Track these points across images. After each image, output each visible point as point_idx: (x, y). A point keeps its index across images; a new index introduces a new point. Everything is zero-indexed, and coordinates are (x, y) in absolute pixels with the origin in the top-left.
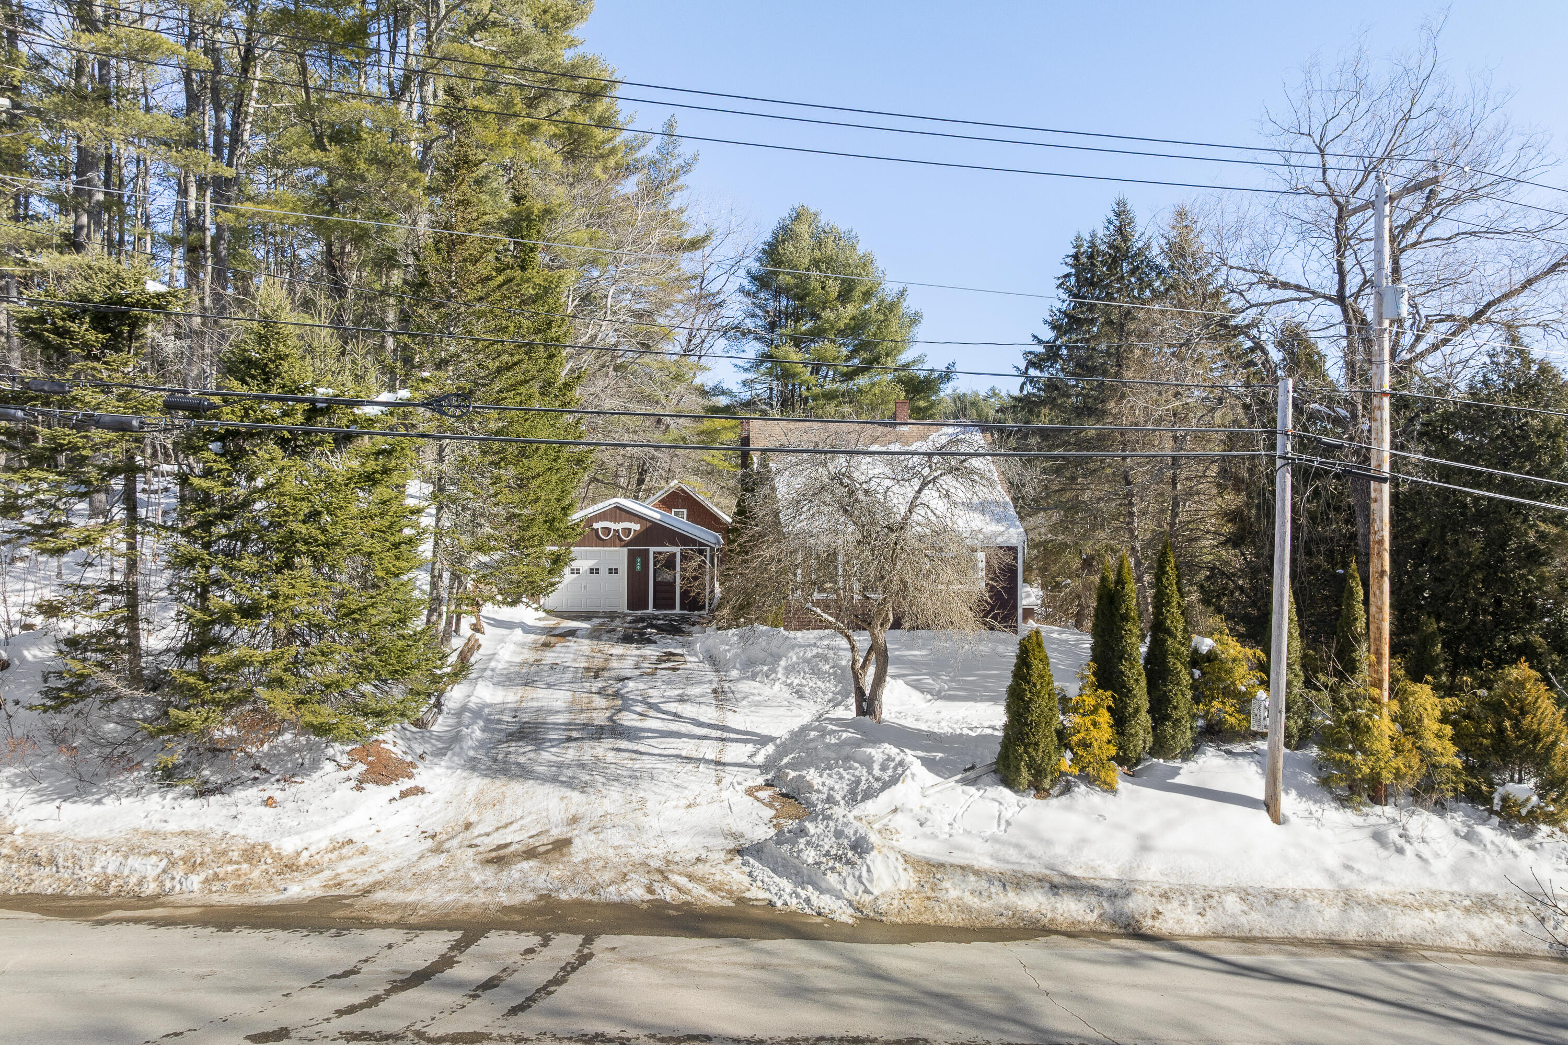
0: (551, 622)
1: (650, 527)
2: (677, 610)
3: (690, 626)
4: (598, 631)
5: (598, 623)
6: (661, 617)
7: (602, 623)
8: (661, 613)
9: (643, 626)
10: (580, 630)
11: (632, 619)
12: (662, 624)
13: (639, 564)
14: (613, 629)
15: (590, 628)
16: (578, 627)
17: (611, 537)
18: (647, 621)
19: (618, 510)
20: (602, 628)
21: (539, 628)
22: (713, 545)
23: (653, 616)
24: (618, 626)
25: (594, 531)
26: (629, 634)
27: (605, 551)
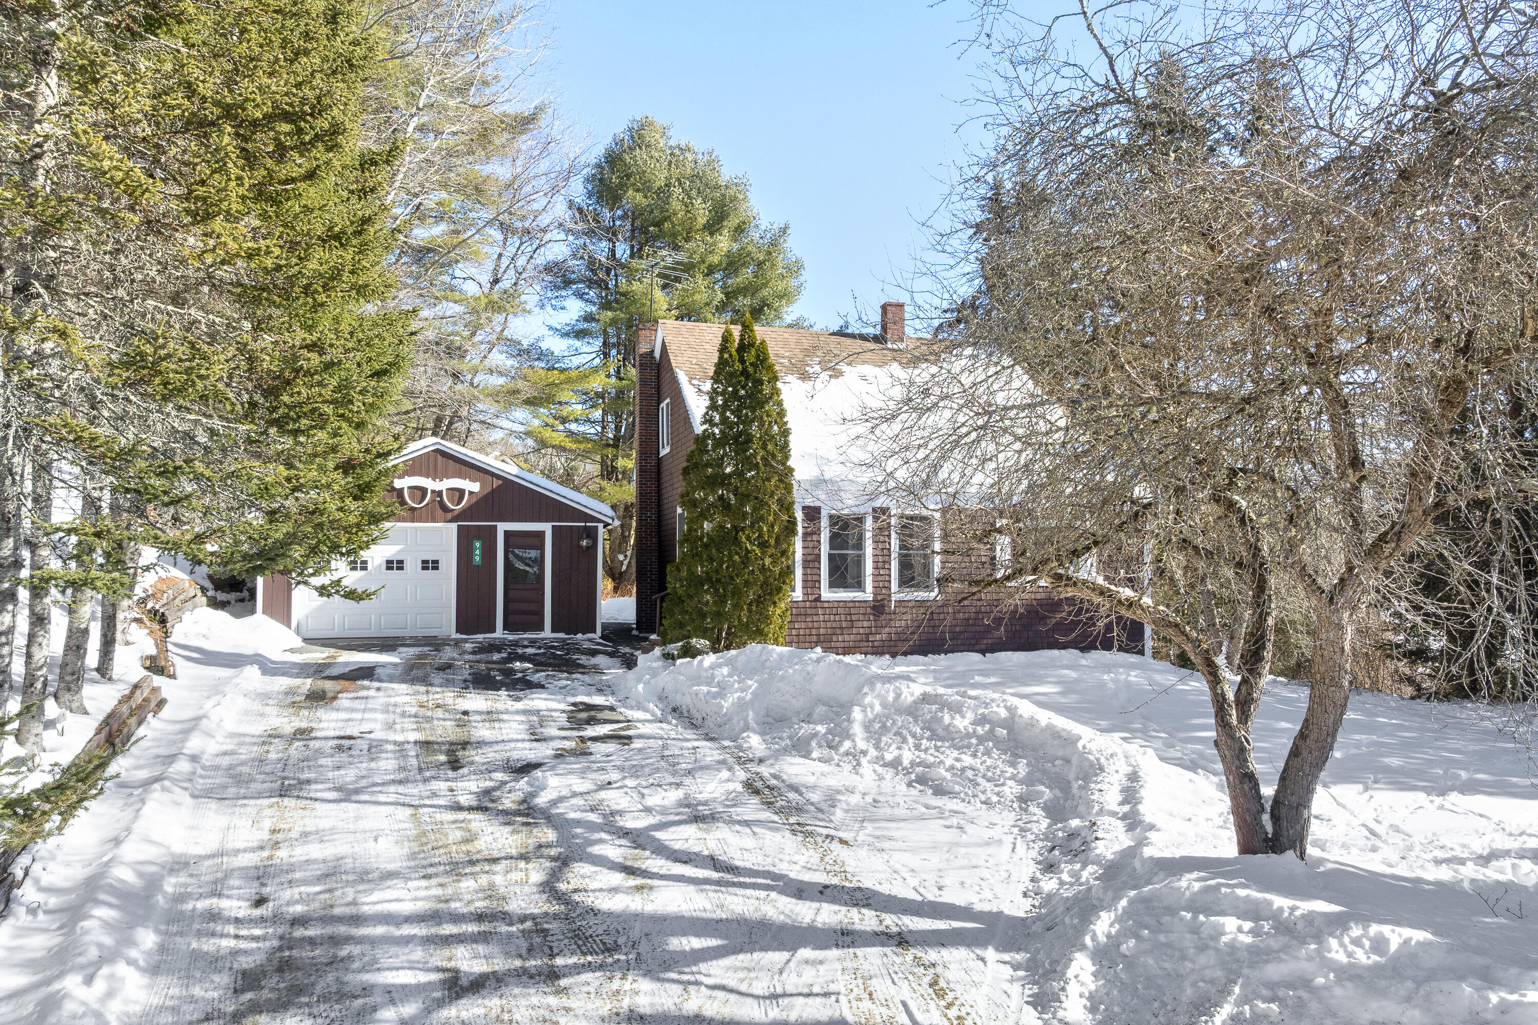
0: (318, 655)
1: (499, 487)
2: (547, 633)
3: (589, 657)
4: (419, 669)
5: (412, 654)
6: (526, 643)
7: (421, 655)
8: (520, 638)
9: (503, 658)
10: (382, 668)
11: (476, 648)
12: (536, 654)
13: (478, 552)
14: (447, 665)
15: (401, 663)
16: (377, 662)
17: (427, 504)
18: (505, 650)
19: (439, 457)
20: (425, 663)
21: (294, 664)
22: (610, 521)
23: (509, 642)
24: (453, 659)
25: (395, 493)
26: (484, 673)
27: (416, 528)
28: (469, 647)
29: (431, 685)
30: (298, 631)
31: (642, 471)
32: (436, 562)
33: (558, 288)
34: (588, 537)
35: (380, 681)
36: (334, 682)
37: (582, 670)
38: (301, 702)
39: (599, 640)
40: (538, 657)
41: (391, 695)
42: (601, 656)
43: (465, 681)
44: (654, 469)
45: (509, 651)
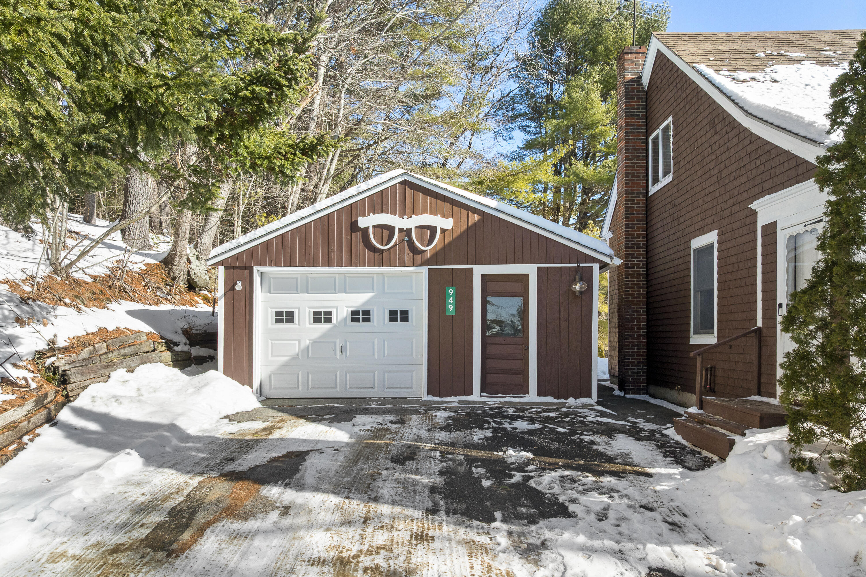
1: (475, 224)
2: (534, 396)
3: (607, 439)
4: (368, 459)
5: (368, 427)
6: (511, 412)
7: (379, 430)
8: (501, 403)
9: (487, 438)
10: (316, 455)
11: (449, 418)
12: (531, 432)
13: (451, 300)
14: (410, 451)
15: (347, 444)
16: (316, 442)
17: (395, 245)
18: (489, 423)
19: (408, 190)
20: (379, 446)
21: (211, 443)
22: (607, 260)
23: (491, 409)
24: (419, 439)
25: (360, 234)
26: (462, 469)
27: (383, 274)
28: (441, 416)
29: (376, 500)
30: (260, 392)
32: (405, 313)
34: (581, 280)
35: (300, 487)
36: (232, 484)
37: (609, 466)
38: (131, 548)
39: (601, 408)
40: (534, 438)
41: (299, 528)
42: (621, 436)
43: (433, 489)
44: (642, 211)
45: (494, 425)
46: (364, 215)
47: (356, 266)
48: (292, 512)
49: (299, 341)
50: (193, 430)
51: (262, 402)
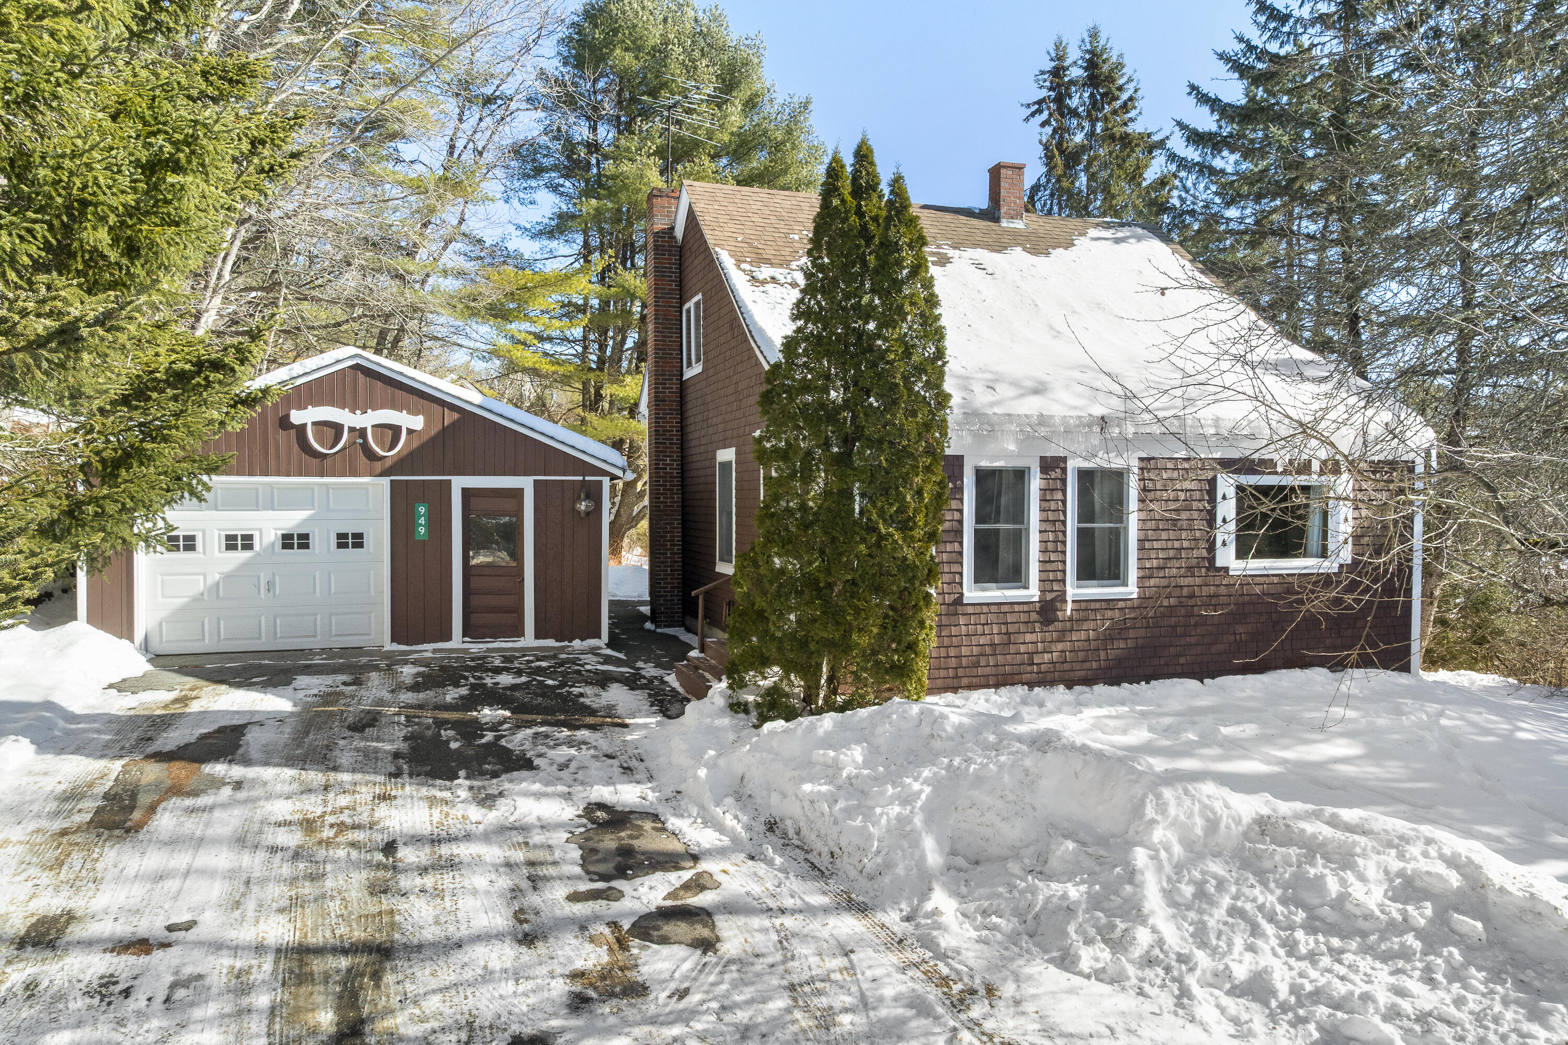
0: (161, 696)
1: (454, 424)
2: (529, 640)
3: (597, 690)
4: (320, 728)
5: (316, 691)
6: (497, 663)
7: (329, 694)
8: (489, 650)
9: (462, 697)
10: (257, 728)
11: (418, 674)
12: (514, 687)
13: (422, 521)
14: (369, 717)
15: (292, 714)
16: (252, 713)
17: (344, 449)
18: (466, 678)
19: (361, 376)
20: (332, 714)
21: (110, 722)
22: (619, 473)
23: (473, 659)
24: (381, 702)
25: (293, 432)
26: (429, 733)
27: (327, 485)
28: (408, 672)
30: (146, 648)
31: (657, 401)
32: (359, 536)
33: (527, 176)
34: (588, 497)
35: (247, 762)
36: (165, 765)
37: (590, 720)
38: (79, 829)
39: (609, 652)
40: (517, 694)
41: (258, 799)
42: (616, 685)
43: (397, 755)
44: (675, 397)
45: (472, 680)
46: (300, 408)
47: (288, 475)
48: (245, 785)
49: (205, 575)
50: (77, 708)
51: (150, 661)
